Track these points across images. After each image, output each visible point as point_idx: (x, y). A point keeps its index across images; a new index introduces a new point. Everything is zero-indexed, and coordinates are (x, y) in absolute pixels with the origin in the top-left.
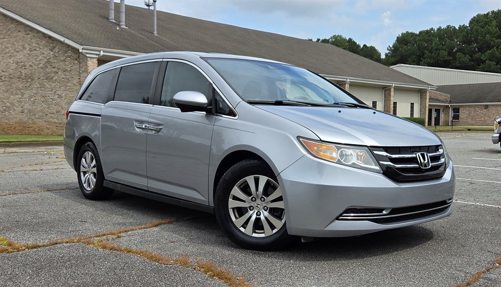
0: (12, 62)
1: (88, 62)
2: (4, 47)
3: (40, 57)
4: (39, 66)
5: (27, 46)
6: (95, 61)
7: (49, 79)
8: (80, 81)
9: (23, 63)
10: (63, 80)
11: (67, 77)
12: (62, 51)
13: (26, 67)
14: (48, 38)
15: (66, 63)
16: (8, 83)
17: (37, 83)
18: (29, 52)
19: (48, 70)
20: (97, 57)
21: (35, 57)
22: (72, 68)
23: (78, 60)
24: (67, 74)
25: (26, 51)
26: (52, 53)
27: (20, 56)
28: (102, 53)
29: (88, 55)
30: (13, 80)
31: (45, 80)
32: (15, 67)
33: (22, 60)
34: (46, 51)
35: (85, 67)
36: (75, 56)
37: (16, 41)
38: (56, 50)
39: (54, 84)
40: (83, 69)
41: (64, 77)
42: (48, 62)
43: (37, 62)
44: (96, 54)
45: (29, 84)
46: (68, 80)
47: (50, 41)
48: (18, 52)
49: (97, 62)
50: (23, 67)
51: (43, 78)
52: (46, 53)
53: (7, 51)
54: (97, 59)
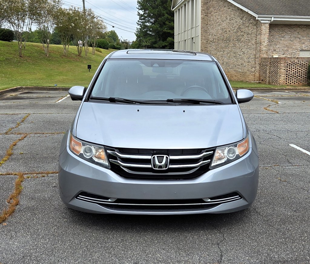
0: (220, 29)
1: (262, 27)
2: (216, 18)
3: (235, 25)
4: (234, 31)
5: (228, 17)
6: (268, 26)
7: (239, 40)
8: (256, 42)
9: (225, 30)
10: (246, 41)
11: (249, 38)
12: (247, 19)
13: (227, 32)
14: (240, 10)
15: (249, 28)
16: (217, 44)
17: (232, 44)
18: (229, 21)
19: (239, 34)
20: (269, 22)
21: (232, 25)
22: (253, 32)
23: (256, 25)
24: (249, 36)
25: (228, 21)
26: (242, 21)
27: (224, 24)
28: (273, 19)
29: (262, 22)
30: (220, 42)
31: (236, 41)
32: (221, 32)
33: (225, 27)
34: (239, 20)
35: (259, 30)
36: (255, 23)
37: (223, 14)
38: (244, 19)
39: (241, 44)
40: (258, 32)
41: (247, 38)
42: (239, 28)
43: (233, 28)
44: (268, 20)
45: (228, 44)
46: (249, 41)
47: (241, 12)
48: (223, 21)
49: (269, 26)
50: (225, 32)
51: (235, 40)
52: (238, 21)
53: (218, 21)
54: (269, 24)
